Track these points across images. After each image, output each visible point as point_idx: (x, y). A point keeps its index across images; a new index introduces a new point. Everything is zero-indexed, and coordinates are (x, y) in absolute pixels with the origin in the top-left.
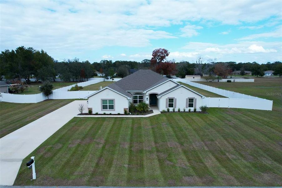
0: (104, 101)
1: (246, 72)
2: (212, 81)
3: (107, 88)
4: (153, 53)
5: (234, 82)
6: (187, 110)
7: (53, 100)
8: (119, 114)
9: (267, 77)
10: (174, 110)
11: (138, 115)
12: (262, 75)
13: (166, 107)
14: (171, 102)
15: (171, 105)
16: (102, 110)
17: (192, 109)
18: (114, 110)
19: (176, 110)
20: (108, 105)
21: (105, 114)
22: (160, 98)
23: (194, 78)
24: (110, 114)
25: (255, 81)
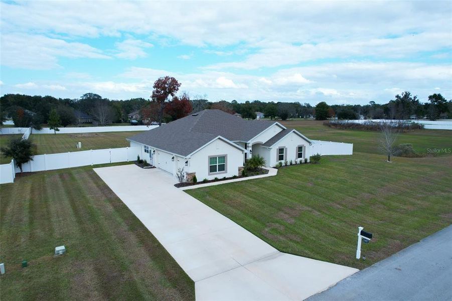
0: (212, 159)
3: (218, 139)
6: (298, 161)
8: (235, 177)
10: (286, 163)
11: (253, 175)
13: (277, 161)
14: (281, 154)
15: (281, 158)
16: (209, 175)
17: (302, 159)
18: (226, 172)
20: (217, 164)
21: (216, 180)
22: (271, 149)
24: (225, 179)
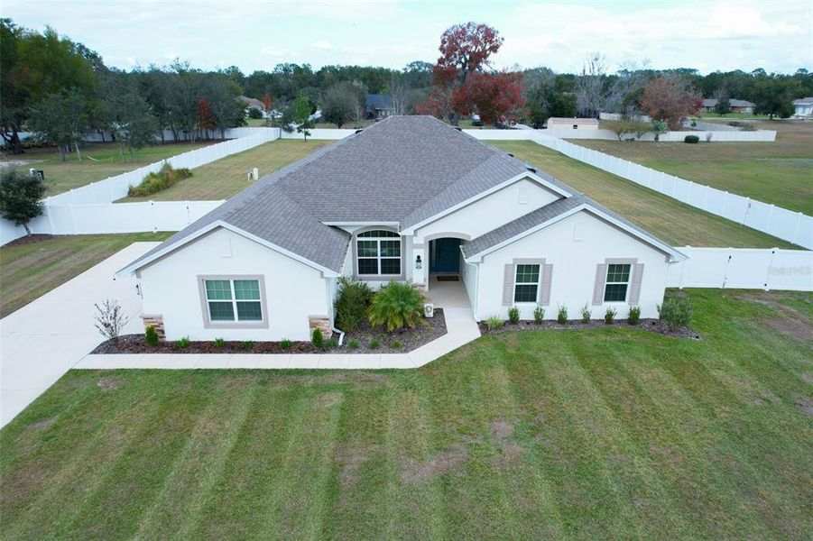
0: (212, 286)
3: (220, 227)
4: (444, 42)
6: (598, 312)
8: (286, 346)
10: (538, 314)
13: (505, 302)
14: (527, 282)
15: (526, 294)
16: (207, 326)
18: (266, 326)
19: (550, 314)
20: (234, 301)
21: (219, 345)
22: (478, 264)
23: (575, 127)
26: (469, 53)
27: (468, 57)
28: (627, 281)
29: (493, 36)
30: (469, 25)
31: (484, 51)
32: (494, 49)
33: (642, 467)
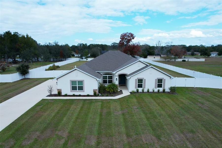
0: (73, 82)
1: (195, 53)
2: (170, 61)
3: (76, 69)
4: (121, 37)
5: (188, 61)
6: (156, 90)
7: (30, 78)
8: (88, 96)
9: (213, 57)
10: (143, 90)
11: (107, 96)
12: (209, 55)
13: (136, 88)
14: (140, 83)
15: (140, 86)
16: (71, 91)
17: (161, 89)
18: (84, 92)
19: (146, 90)
20: (77, 86)
21: (74, 96)
22: (129, 79)
23: (154, 58)
24: (80, 96)
25: (205, 60)
26: (127, 39)
27: (127, 40)
28: (162, 83)
29: (133, 35)
30: (127, 33)
31: (131, 39)
32: (133, 38)
33: (163, 112)
